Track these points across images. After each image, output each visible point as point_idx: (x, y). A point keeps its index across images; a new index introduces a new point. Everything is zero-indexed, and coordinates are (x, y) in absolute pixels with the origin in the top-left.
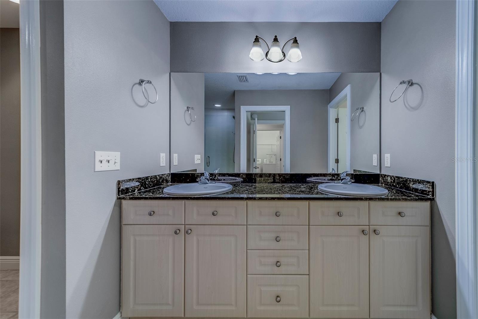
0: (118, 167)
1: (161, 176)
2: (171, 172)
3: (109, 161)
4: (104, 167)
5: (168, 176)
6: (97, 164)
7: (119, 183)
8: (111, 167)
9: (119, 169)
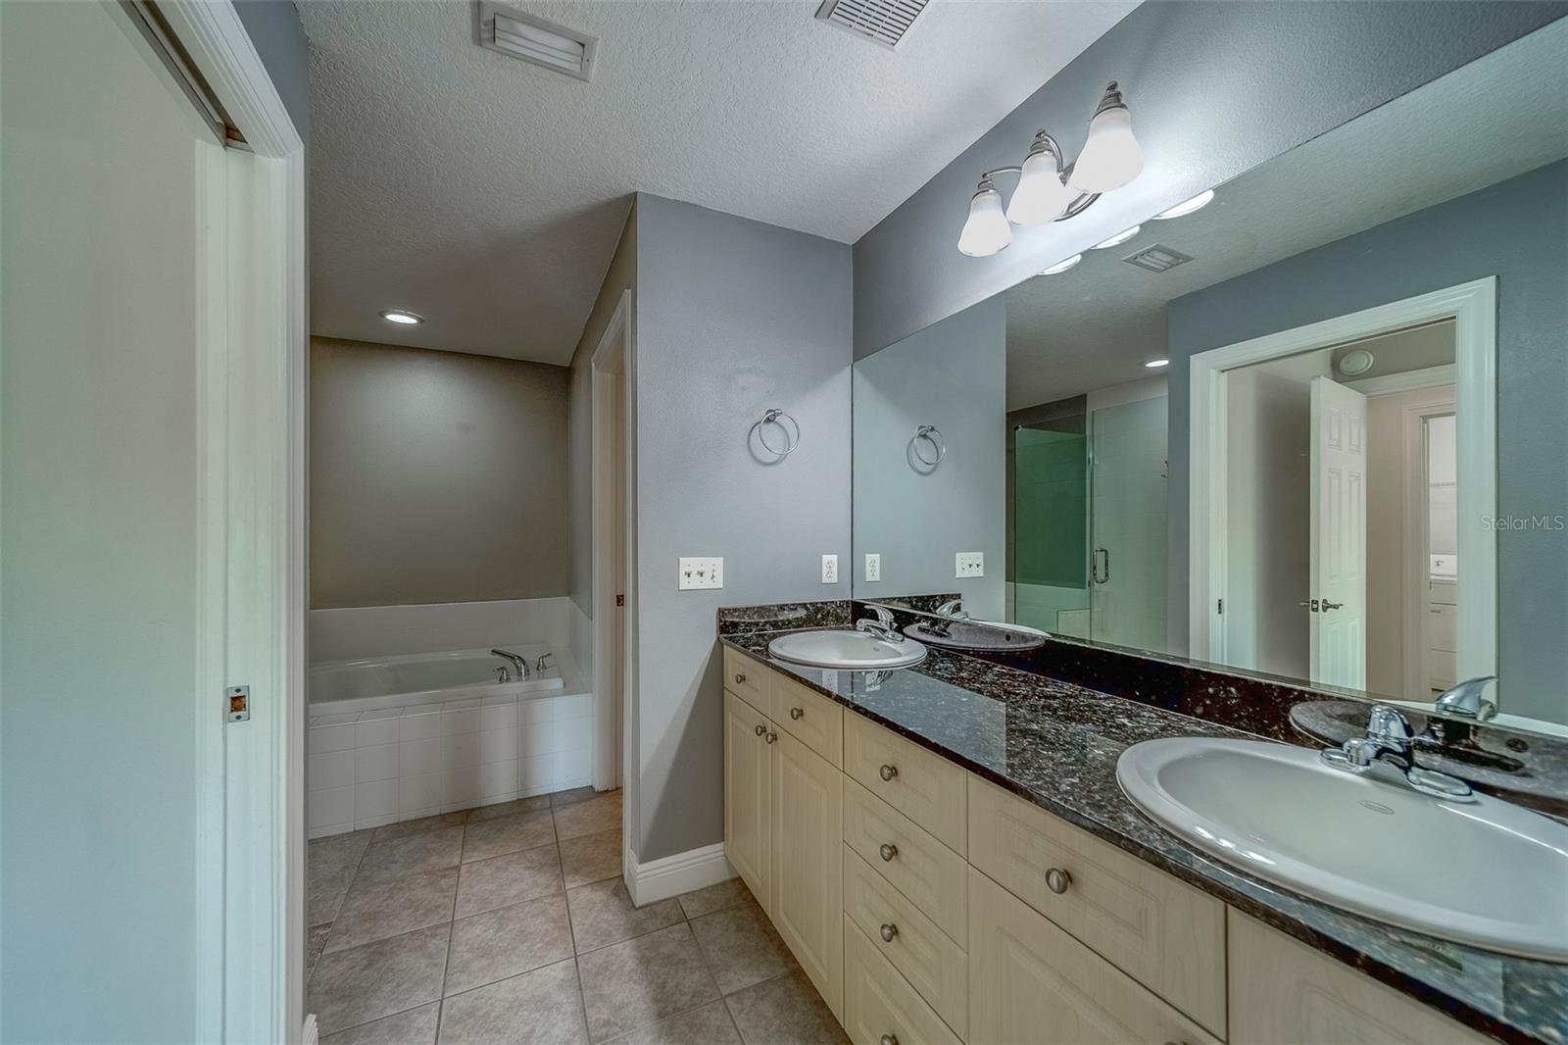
0: (719, 583)
1: (819, 605)
2: (855, 599)
3: (702, 574)
4: (694, 583)
5: (842, 606)
6: (683, 578)
7: (722, 612)
8: (706, 583)
9: (722, 586)
